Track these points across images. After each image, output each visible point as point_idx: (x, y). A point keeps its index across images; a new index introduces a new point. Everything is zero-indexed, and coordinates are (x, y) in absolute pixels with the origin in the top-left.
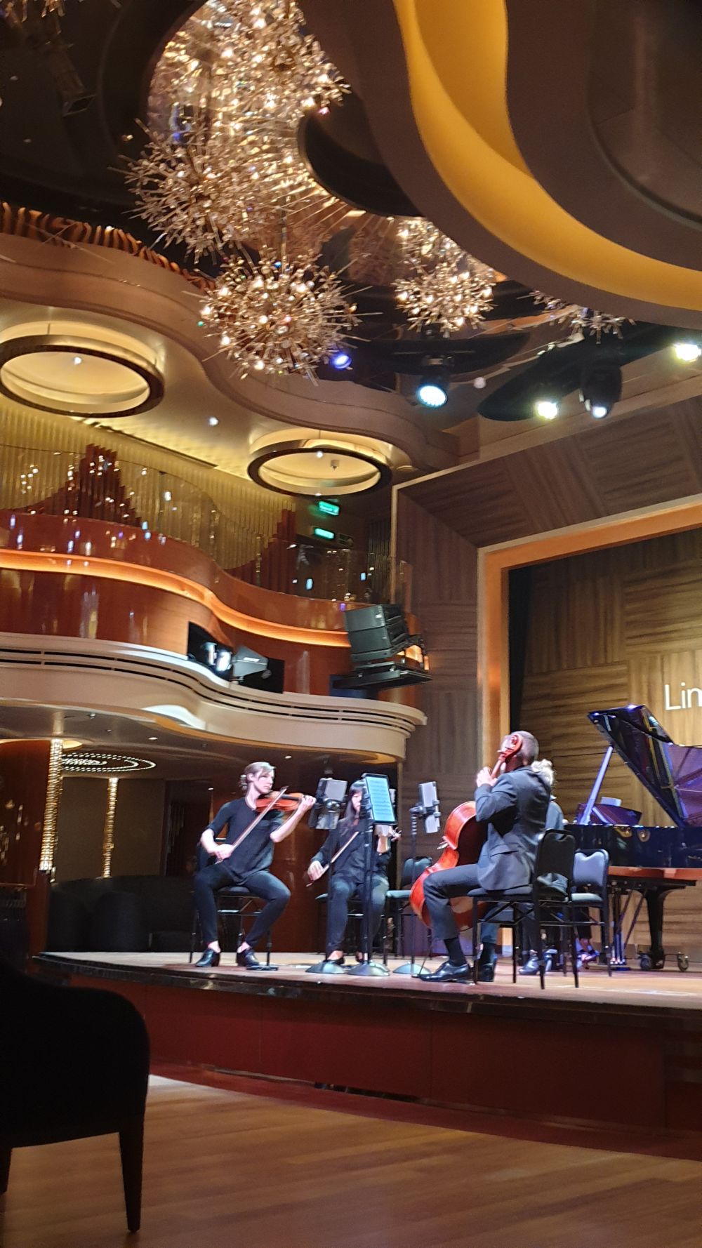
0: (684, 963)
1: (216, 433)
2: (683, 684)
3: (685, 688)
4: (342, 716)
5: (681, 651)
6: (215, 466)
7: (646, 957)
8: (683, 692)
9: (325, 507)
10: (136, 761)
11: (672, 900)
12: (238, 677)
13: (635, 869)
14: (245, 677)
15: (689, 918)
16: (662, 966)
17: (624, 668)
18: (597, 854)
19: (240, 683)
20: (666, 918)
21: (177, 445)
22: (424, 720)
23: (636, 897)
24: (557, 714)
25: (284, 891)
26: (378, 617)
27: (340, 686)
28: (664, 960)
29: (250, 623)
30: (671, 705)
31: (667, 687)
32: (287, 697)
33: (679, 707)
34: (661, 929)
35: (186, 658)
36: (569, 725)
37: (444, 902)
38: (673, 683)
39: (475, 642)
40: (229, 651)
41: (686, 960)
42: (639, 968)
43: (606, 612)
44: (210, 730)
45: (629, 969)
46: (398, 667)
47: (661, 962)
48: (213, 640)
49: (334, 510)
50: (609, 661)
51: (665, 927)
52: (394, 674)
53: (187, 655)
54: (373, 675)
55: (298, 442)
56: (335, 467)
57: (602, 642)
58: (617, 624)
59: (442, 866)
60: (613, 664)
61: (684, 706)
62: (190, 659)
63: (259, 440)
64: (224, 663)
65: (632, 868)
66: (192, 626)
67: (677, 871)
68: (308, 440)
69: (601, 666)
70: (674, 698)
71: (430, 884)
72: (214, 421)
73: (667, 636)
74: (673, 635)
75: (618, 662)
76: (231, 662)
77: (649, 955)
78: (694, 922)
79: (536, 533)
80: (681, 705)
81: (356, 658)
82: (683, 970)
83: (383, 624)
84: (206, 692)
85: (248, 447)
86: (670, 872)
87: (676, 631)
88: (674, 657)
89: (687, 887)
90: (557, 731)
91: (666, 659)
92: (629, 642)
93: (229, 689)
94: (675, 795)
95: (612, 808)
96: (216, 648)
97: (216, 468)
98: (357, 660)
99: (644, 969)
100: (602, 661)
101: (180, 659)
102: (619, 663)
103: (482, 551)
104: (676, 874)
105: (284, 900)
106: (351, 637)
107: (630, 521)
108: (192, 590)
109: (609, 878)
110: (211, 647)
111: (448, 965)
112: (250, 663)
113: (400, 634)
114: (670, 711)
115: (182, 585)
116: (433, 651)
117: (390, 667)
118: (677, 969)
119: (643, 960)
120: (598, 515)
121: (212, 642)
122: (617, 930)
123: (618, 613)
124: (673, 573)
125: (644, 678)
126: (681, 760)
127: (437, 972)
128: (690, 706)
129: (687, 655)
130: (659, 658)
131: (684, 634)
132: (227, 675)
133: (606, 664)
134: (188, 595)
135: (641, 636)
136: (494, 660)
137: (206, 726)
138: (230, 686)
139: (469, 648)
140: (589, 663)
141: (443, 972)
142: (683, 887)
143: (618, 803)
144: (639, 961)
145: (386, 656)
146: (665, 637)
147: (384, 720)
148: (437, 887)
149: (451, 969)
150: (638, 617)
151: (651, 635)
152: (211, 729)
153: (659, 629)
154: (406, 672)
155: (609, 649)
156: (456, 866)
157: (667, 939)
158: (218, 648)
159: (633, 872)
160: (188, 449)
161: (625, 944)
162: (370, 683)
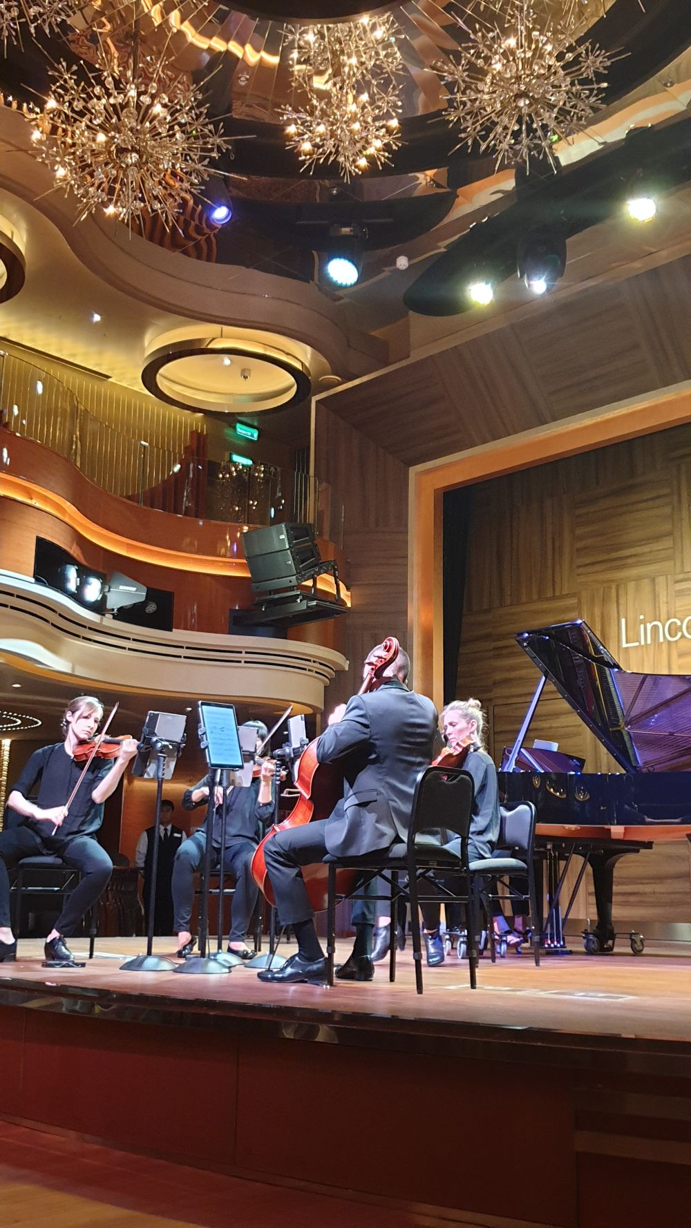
0: (639, 943)
1: (103, 334)
2: (642, 617)
3: (644, 622)
4: (245, 658)
5: (638, 579)
6: (108, 377)
7: (591, 937)
8: (642, 626)
9: (242, 430)
10: (20, 718)
11: (625, 867)
12: (113, 610)
13: (573, 827)
14: (120, 609)
15: (647, 888)
16: (611, 948)
17: (575, 601)
18: (522, 807)
19: (115, 617)
20: (615, 889)
21: (60, 350)
22: (346, 665)
23: (577, 861)
24: (499, 656)
25: (104, 862)
26: (281, 537)
27: (241, 624)
28: (613, 939)
29: (130, 547)
30: (627, 643)
31: (623, 621)
32: (177, 635)
33: (637, 644)
34: (611, 901)
35: (33, 580)
36: (512, 668)
37: (292, 872)
38: (630, 616)
39: (405, 575)
40: (98, 578)
41: (642, 941)
42: (583, 949)
43: (553, 539)
44: (77, 673)
45: (570, 953)
46: (306, 598)
47: (610, 942)
48: (73, 561)
49: (253, 434)
50: (557, 594)
51: (614, 899)
52: (301, 605)
53: (34, 577)
54: (278, 607)
55: (200, 341)
56: (245, 377)
57: (550, 572)
58: (567, 550)
59: (294, 823)
60: (562, 597)
61: (643, 643)
62: (38, 581)
63: (155, 340)
64: (93, 591)
65: (567, 826)
66: (41, 542)
67: (625, 828)
68: (213, 339)
69: (548, 599)
70: (631, 634)
71: (274, 849)
72: (97, 318)
73: (622, 562)
74: (629, 561)
75: (568, 594)
76: (102, 590)
77: (595, 935)
78: (654, 893)
79: (473, 445)
80: (640, 642)
81: (257, 588)
82: (637, 953)
83: (287, 547)
84: (68, 627)
85: (143, 350)
86: (617, 830)
87: (635, 555)
88: (631, 585)
89: (642, 851)
90: (499, 676)
91: (622, 592)
92: (581, 570)
93: (100, 624)
94: (626, 738)
95: (548, 753)
96: (79, 572)
97: (110, 380)
98: (258, 590)
99: (590, 952)
100: (550, 594)
101: (26, 582)
102: (567, 596)
103: (414, 471)
104: (625, 834)
105: (104, 873)
106: (253, 562)
107: (578, 426)
108: (45, 499)
109: (538, 839)
110: (72, 572)
111: (297, 958)
112: (125, 593)
113: (309, 560)
114: (627, 648)
115: (29, 493)
116: (355, 585)
117: (297, 596)
118: (629, 950)
119: (588, 941)
120: (542, 422)
121: (73, 565)
122: (554, 904)
123: (567, 537)
124: (629, 489)
125: (597, 612)
126: (633, 695)
127: (282, 970)
128: (649, 641)
129: (646, 584)
130: (614, 586)
131: (643, 559)
132: (99, 607)
133: (554, 598)
134: (38, 505)
135: (593, 564)
136: (426, 596)
137: (73, 669)
138: (102, 620)
139: (398, 582)
140: (535, 597)
141: (289, 970)
142: (638, 851)
143: (555, 747)
144: (585, 941)
145: (292, 584)
146: (621, 563)
147: (296, 663)
148: (282, 851)
149: (301, 964)
150: (589, 542)
151: (604, 561)
152: (79, 672)
153: (614, 555)
154: (314, 603)
155: (557, 580)
156: (310, 821)
157: (617, 912)
158: (84, 573)
159: (570, 830)
160: (74, 355)
161: (565, 920)
162: (275, 618)
